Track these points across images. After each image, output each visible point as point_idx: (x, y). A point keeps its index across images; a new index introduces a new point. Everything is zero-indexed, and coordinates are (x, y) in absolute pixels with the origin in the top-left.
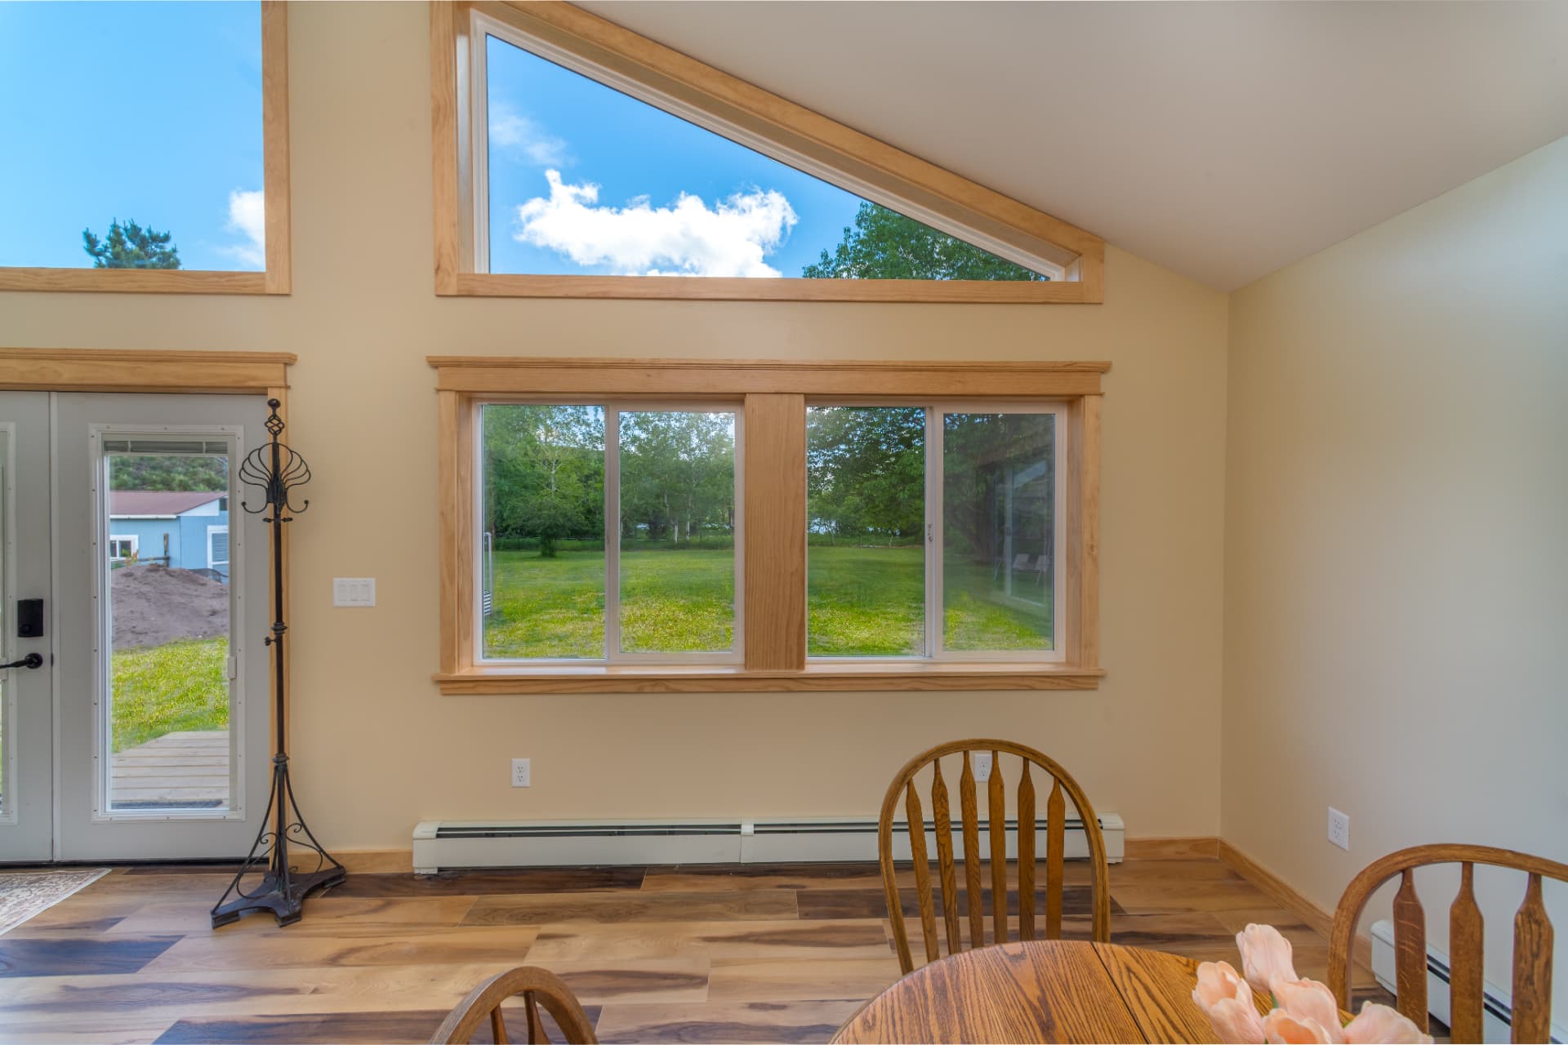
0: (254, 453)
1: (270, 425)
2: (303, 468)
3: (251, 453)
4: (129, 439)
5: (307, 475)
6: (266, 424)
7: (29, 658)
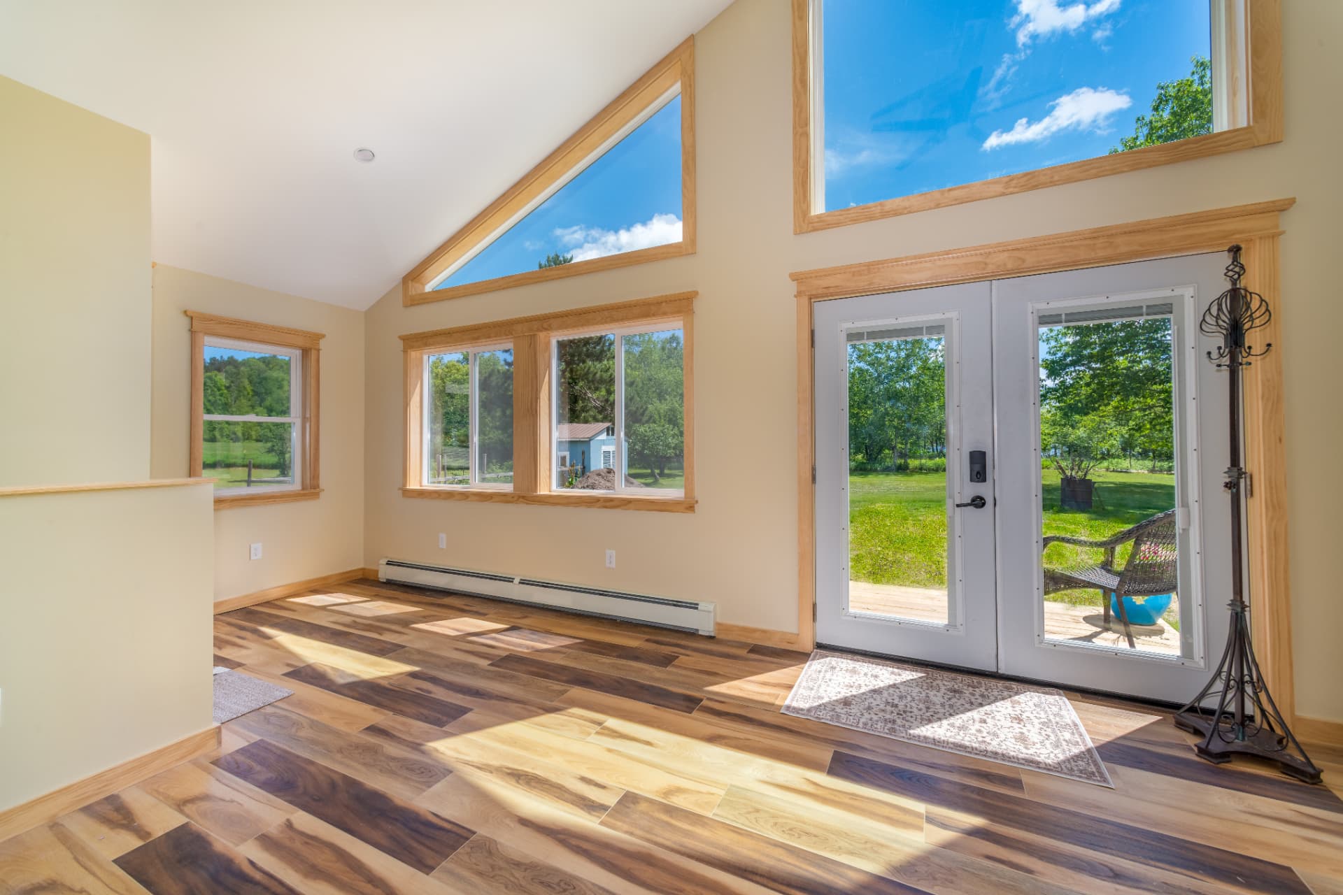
0: (1213, 304)
1: (1230, 274)
2: (1263, 309)
3: (1211, 304)
4: (1063, 313)
5: (1266, 317)
6: (1225, 275)
7: (973, 500)
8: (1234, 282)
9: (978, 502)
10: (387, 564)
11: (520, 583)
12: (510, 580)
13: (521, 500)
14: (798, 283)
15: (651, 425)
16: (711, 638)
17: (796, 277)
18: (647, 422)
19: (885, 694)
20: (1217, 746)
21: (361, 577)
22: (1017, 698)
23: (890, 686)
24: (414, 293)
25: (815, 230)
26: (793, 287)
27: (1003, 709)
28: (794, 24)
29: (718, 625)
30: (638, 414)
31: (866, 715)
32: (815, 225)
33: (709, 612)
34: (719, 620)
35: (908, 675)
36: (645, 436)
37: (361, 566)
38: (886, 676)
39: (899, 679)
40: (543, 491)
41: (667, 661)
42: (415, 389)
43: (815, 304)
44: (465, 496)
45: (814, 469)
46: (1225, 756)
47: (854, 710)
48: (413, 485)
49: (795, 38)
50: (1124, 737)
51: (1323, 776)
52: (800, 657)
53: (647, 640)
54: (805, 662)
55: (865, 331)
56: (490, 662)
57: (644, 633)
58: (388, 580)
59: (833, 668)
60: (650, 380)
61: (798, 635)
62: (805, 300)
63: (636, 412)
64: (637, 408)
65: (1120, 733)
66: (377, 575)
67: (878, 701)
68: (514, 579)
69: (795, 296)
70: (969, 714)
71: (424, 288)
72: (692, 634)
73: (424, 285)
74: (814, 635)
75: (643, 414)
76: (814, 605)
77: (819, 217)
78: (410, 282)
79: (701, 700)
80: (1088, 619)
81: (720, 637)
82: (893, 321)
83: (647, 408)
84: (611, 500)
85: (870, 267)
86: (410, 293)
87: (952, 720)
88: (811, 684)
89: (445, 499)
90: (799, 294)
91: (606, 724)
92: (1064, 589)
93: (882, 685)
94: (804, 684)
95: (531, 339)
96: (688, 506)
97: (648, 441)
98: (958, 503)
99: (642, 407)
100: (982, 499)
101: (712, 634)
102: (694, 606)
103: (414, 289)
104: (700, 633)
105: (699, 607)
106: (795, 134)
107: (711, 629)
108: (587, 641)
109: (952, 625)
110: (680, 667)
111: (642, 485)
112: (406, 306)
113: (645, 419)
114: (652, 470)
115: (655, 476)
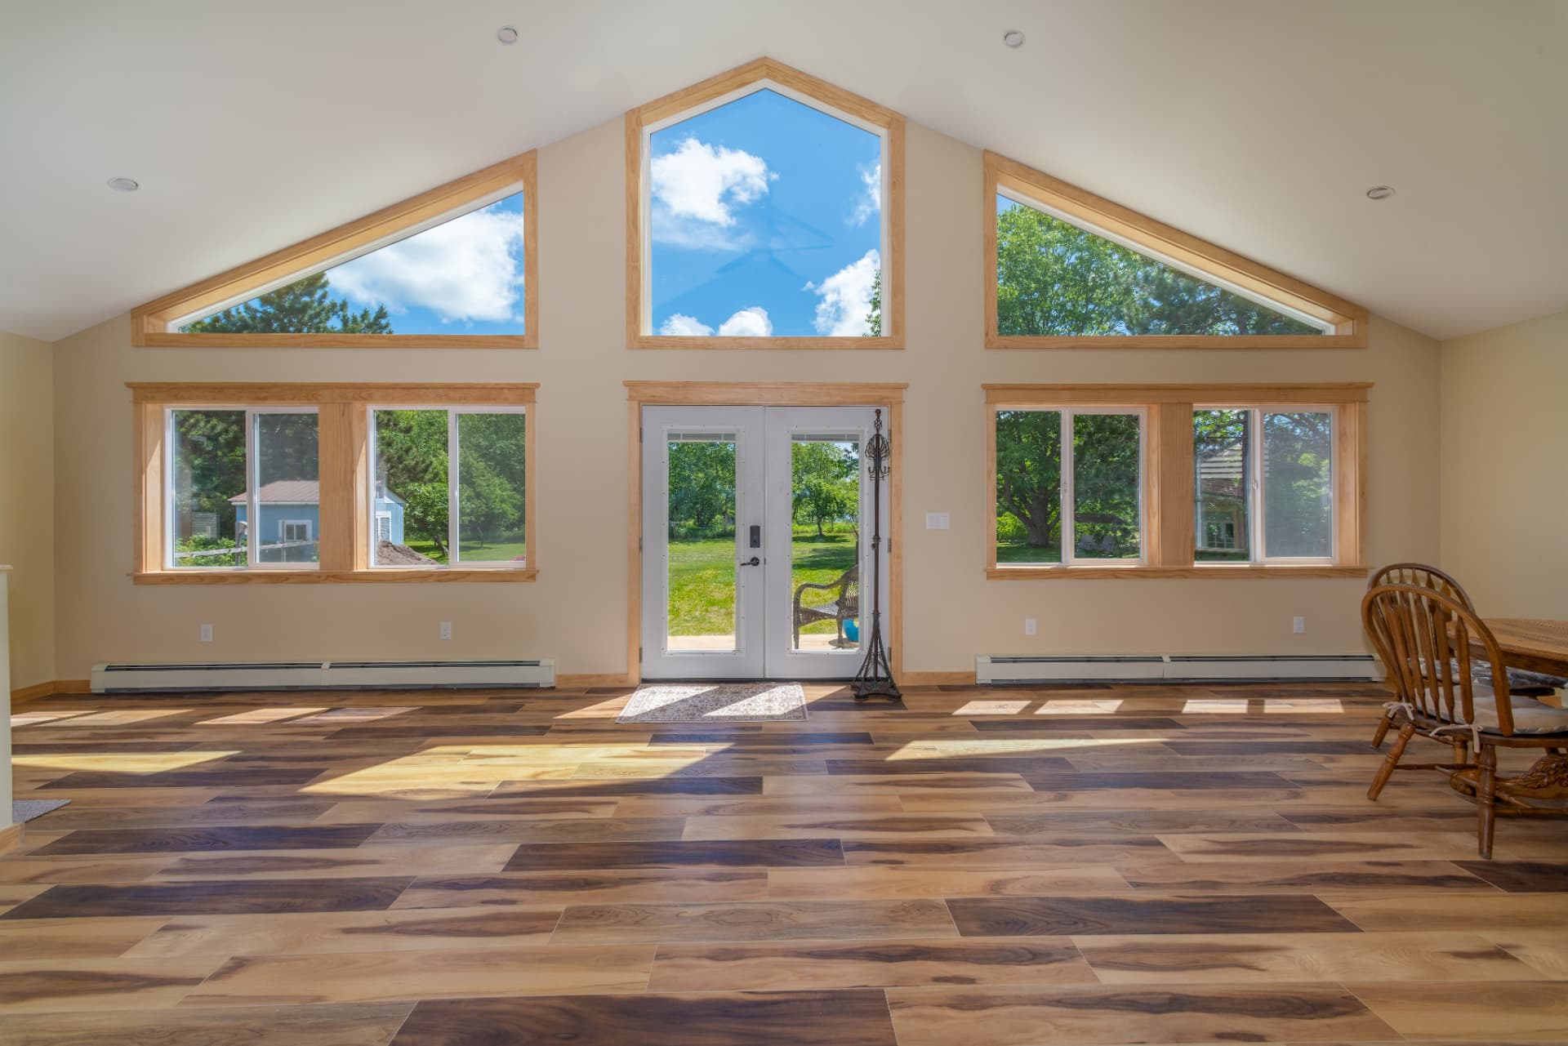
0: (870, 441)
1: (876, 425)
2: (889, 447)
4: (805, 434)
5: (890, 452)
6: (873, 426)
7: (752, 560)
8: (878, 430)
9: (755, 562)
10: (107, 670)
11: (331, 667)
12: (318, 666)
13: (331, 579)
14: (630, 389)
15: (436, 484)
16: (552, 688)
17: (628, 384)
18: (431, 481)
19: (690, 701)
20: (863, 692)
21: (52, 692)
22: (772, 690)
23: (694, 697)
24: (151, 331)
25: (643, 348)
26: (625, 392)
27: (764, 696)
28: (628, 175)
29: (559, 677)
30: (418, 469)
31: (676, 714)
32: (644, 344)
33: (550, 666)
34: (558, 673)
35: (707, 689)
36: (428, 498)
37: (53, 678)
38: (691, 691)
39: (700, 692)
40: (360, 568)
41: (514, 709)
42: (152, 452)
43: (644, 407)
44: (245, 579)
45: (641, 540)
46: (866, 697)
47: (668, 712)
48: (151, 568)
49: (628, 188)
50: (824, 698)
51: (903, 698)
52: (631, 690)
53: (491, 698)
54: (633, 692)
55: (681, 433)
56: (324, 737)
57: (486, 694)
58: (107, 690)
59: (654, 693)
60: (431, 424)
61: (627, 674)
62: (635, 404)
63: (414, 468)
64: (417, 463)
65: (820, 697)
66: (89, 686)
67: (685, 705)
68: (321, 664)
69: (628, 400)
70: (741, 702)
71: (165, 327)
72: (534, 688)
73: (165, 321)
74: (640, 673)
75: (425, 471)
76: (641, 650)
77: (647, 338)
78: (145, 317)
79: (551, 727)
80: (831, 643)
81: (558, 687)
82: (702, 428)
83: (431, 463)
84: (448, 573)
85: (685, 385)
86: (145, 331)
87: (730, 707)
88: (637, 705)
89: (210, 583)
90: (630, 399)
91: (471, 753)
92: (814, 621)
93: (688, 697)
94: (633, 705)
95: (344, 407)
96: (530, 575)
97: (433, 505)
98: (742, 562)
99: (423, 462)
100: (757, 559)
101: (553, 685)
102: (536, 664)
103: (151, 325)
104: (541, 686)
105: (541, 664)
106: (628, 266)
107: (553, 680)
108: (426, 708)
109: (738, 650)
110: (527, 711)
111: (433, 561)
112: (137, 345)
113: (428, 476)
114: (436, 540)
115: (443, 550)
